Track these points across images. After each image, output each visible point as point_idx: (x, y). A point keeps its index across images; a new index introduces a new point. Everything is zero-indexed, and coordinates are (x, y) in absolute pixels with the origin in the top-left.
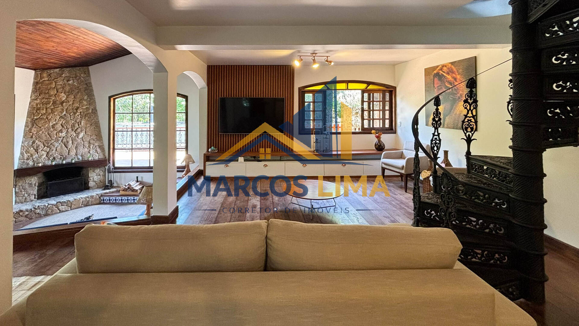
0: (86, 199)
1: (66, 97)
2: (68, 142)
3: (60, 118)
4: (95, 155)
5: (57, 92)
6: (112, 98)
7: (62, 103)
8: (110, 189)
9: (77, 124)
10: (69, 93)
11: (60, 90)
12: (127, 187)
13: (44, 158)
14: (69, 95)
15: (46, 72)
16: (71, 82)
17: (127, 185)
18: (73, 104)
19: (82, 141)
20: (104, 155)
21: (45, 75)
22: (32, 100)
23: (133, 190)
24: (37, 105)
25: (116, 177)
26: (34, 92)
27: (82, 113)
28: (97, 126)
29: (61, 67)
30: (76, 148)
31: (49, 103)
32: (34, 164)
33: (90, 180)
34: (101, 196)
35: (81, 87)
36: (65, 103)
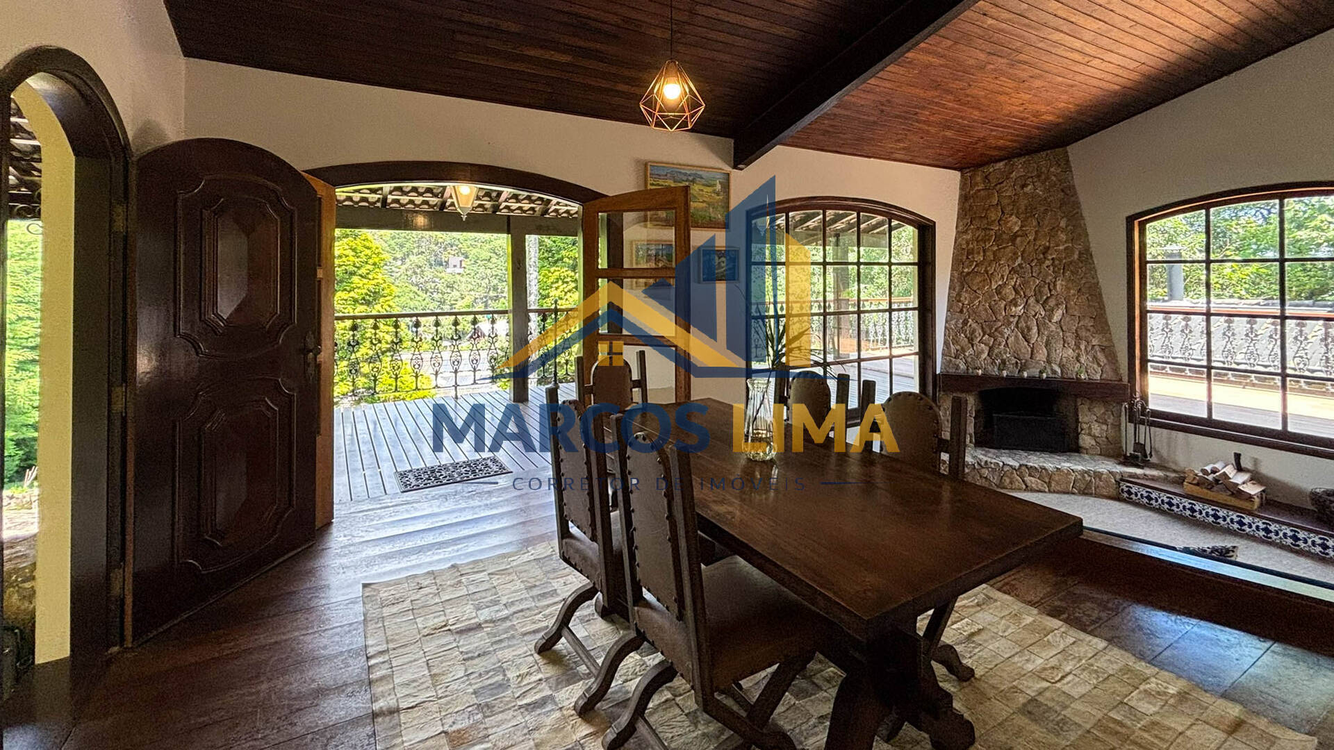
0: (1084, 477)
1: (1019, 223)
2: (1029, 329)
3: (1010, 272)
4: (1089, 369)
5: (1003, 212)
6: (1136, 221)
7: (1013, 238)
8: (1142, 468)
9: (1047, 288)
10: (1028, 213)
11: (1008, 209)
12: (1210, 477)
13: (985, 359)
14: (1026, 219)
15: (980, 173)
16: (1029, 189)
17: (1208, 468)
18: (1035, 240)
19: (1059, 330)
20: (1116, 371)
21: (979, 179)
22: (959, 233)
23: (1237, 492)
24: (968, 243)
25: (1159, 438)
26: (961, 216)
27: (1057, 262)
28: (1094, 294)
29: (1009, 155)
30: (1047, 344)
31: (989, 240)
32: (968, 369)
33: (1082, 430)
34: (1122, 480)
35: (1052, 198)
36: (1019, 239)
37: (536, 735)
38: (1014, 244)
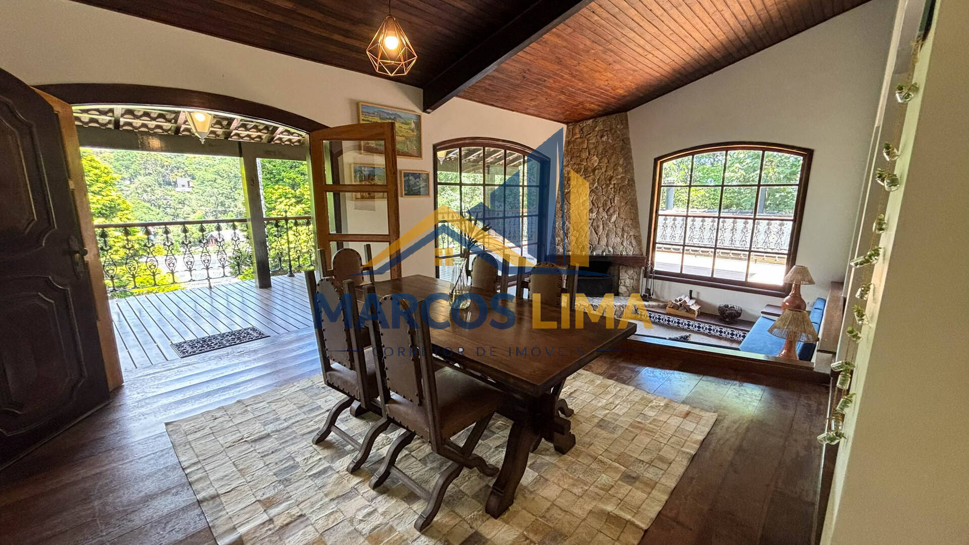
1: (598, 161)
2: (598, 227)
3: (591, 192)
4: (628, 249)
5: (589, 154)
6: (659, 160)
7: (594, 170)
8: (648, 301)
9: (610, 202)
10: (602, 156)
11: (592, 152)
12: (678, 304)
14: (602, 158)
15: (578, 126)
16: (604, 139)
17: (678, 299)
18: (605, 171)
19: (614, 227)
20: (641, 250)
21: (577, 130)
22: (564, 167)
23: (689, 310)
25: (657, 286)
27: (616, 186)
28: (633, 205)
29: (596, 116)
30: (607, 235)
31: (580, 172)
33: (621, 282)
35: (617, 145)
36: (597, 171)
37: (323, 490)
38: (594, 174)
